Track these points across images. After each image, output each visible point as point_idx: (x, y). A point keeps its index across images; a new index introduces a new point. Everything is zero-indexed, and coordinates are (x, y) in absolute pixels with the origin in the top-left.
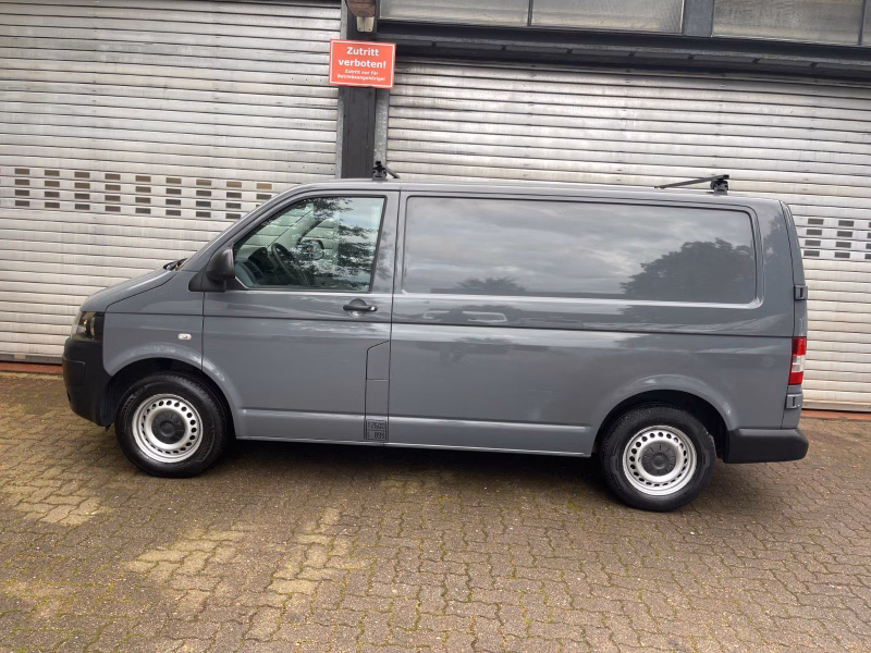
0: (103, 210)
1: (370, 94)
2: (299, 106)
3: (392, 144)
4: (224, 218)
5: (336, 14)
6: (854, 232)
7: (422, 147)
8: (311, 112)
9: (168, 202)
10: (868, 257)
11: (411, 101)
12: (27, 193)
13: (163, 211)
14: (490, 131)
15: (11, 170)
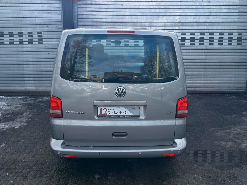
1: (71, 2)
2: (49, 7)
3: (79, 17)
4: (28, 44)
6: (224, 37)
7: (89, 17)
8: (53, 9)
9: (10, 40)
10: (228, 44)
11: (84, 2)
13: (8, 42)
14: (110, 11)
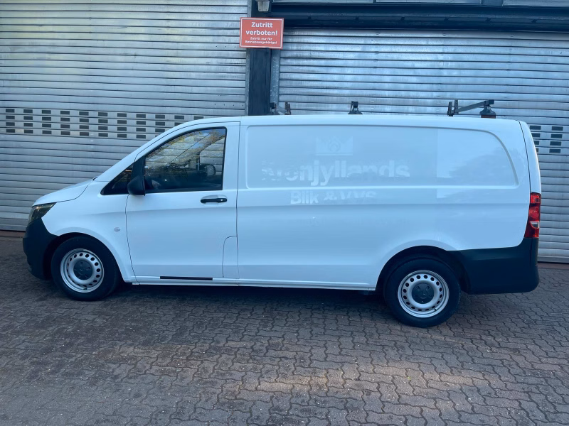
0: (97, 136)
1: (267, 53)
2: (221, 65)
3: (282, 84)
5: (245, 2)
7: (300, 85)
8: (229, 69)
9: (138, 130)
11: (295, 54)
12: (50, 126)
13: (134, 136)
14: (349, 72)
15: (40, 112)
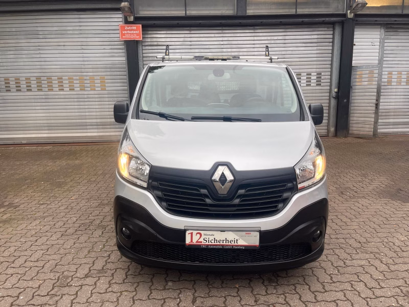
0: (47, 90)
1: (134, 43)
2: (111, 49)
3: (145, 59)
4: (90, 90)
5: (121, 16)
9: (70, 86)
10: (307, 85)
11: (150, 43)
12: (20, 86)
13: (68, 89)
15: (13, 79)
